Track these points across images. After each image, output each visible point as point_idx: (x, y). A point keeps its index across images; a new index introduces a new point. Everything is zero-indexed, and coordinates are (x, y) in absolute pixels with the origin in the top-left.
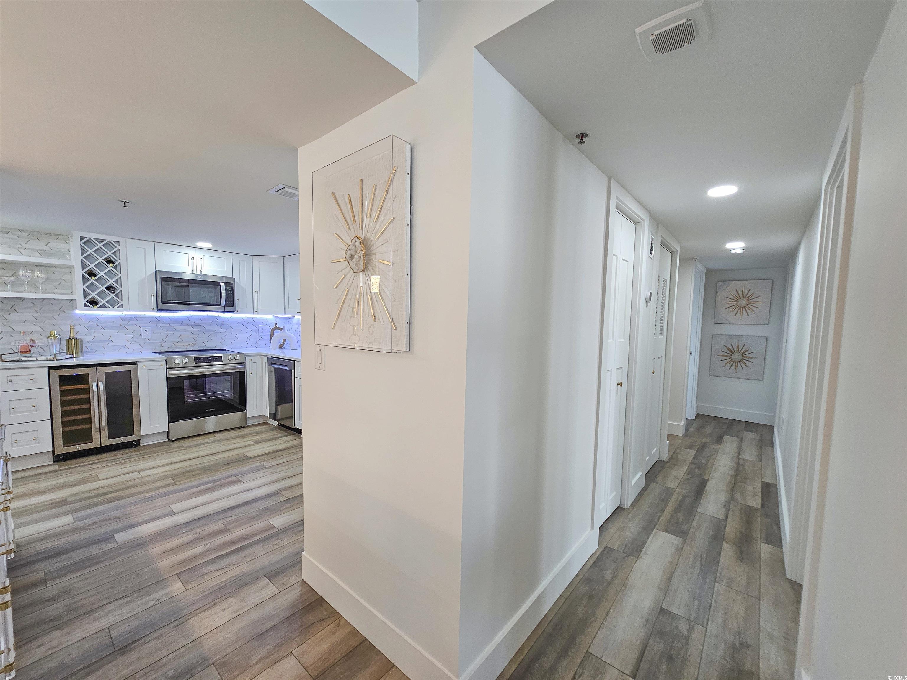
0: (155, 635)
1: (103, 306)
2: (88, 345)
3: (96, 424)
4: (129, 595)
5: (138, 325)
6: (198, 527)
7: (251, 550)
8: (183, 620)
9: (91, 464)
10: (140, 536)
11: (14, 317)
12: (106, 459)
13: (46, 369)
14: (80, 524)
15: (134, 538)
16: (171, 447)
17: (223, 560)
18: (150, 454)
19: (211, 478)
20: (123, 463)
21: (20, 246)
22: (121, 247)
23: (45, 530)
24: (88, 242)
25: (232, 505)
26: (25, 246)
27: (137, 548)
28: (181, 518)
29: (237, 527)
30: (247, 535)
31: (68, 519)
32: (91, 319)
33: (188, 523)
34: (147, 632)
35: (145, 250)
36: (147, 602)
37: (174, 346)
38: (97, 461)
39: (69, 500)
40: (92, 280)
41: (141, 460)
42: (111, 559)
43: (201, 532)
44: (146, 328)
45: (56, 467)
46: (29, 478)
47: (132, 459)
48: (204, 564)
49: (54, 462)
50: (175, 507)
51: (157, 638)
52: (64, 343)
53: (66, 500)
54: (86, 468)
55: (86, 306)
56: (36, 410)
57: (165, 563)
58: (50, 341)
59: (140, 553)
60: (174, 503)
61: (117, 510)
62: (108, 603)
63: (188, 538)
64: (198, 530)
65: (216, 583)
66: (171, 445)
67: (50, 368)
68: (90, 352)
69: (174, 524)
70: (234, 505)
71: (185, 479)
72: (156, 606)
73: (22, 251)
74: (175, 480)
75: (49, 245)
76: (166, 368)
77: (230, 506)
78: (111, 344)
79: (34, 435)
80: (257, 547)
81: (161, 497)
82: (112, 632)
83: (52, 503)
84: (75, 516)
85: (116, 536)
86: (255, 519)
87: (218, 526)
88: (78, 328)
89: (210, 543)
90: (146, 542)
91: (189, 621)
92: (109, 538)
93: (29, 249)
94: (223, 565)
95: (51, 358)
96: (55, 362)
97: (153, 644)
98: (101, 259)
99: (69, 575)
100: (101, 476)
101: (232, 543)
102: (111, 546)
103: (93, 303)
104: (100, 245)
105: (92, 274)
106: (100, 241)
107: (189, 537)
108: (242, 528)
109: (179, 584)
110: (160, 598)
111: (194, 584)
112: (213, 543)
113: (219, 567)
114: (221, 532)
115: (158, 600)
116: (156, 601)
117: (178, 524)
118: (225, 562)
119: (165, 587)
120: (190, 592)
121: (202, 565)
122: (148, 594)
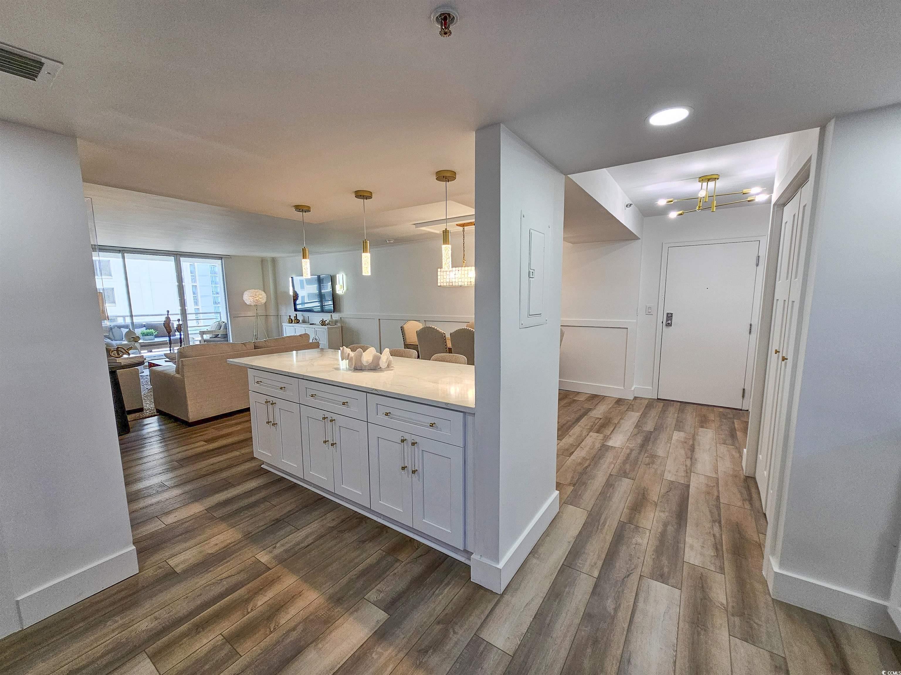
0: (262, 528)
4: (302, 549)
8: (247, 536)
34: (269, 529)
36: (283, 545)
43: (268, 632)
51: (259, 527)
57: (289, 581)
64: (276, 635)
72: (273, 543)
82: (293, 528)
87: (248, 649)
94: (225, 583)
107: (282, 622)
109: (263, 560)
110: (275, 549)
111: (250, 561)
112: (245, 613)
113: (229, 580)
114: (238, 636)
115: (275, 548)
116: (276, 546)
117: (313, 645)
118: (223, 586)
119: (275, 557)
120: (251, 555)
121: (249, 580)
122: (286, 551)
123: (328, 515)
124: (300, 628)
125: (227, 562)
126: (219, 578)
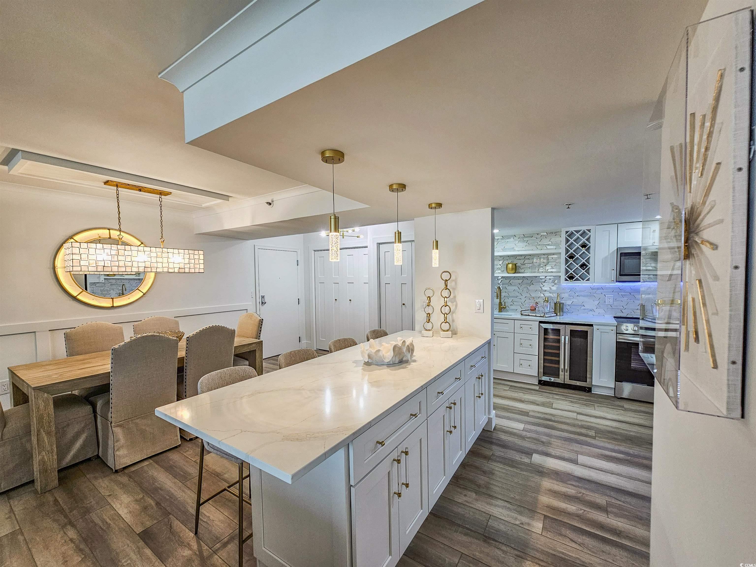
0: (504, 548)
1: (577, 280)
2: (568, 307)
3: (562, 366)
4: (513, 504)
5: (603, 294)
6: (586, 489)
7: (614, 551)
8: (524, 557)
9: (555, 394)
10: (546, 465)
11: (532, 288)
12: (565, 394)
13: (538, 323)
14: (524, 433)
15: (541, 464)
16: (613, 402)
17: (583, 535)
18: (593, 403)
19: (627, 450)
20: (572, 402)
21: (537, 244)
22: (592, 234)
23: (509, 427)
24: (571, 235)
25: (628, 489)
26: (539, 243)
27: (537, 473)
28: (579, 471)
29: (616, 515)
30: (621, 532)
31: (521, 426)
32: (572, 289)
33: (580, 479)
34: (502, 540)
35: (609, 233)
36: (516, 519)
37: (633, 313)
38: (559, 393)
39: (530, 414)
40: (571, 261)
41: (585, 405)
42: (522, 470)
43: (584, 495)
44: (610, 296)
45: (537, 388)
46: (523, 390)
47: (580, 401)
48: (567, 525)
49: (539, 384)
50: (582, 459)
51: (504, 552)
52: (553, 305)
53: (528, 413)
54: (551, 396)
55: (566, 280)
56: (532, 348)
57: (545, 499)
58: (545, 304)
59: (537, 478)
60: (582, 454)
61: (547, 436)
62: (501, 499)
63: (571, 491)
64: (583, 491)
65: (564, 551)
66: (614, 401)
67: (541, 322)
68: (569, 313)
69: (570, 472)
70: (630, 490)
71: (604, 438)
72: (518, 527)
73: (537, 246)
74: (596, 435)
75: (551, 241)
76: (617, 333)
77: (626, 489)
78: (583, 308)
79: (529, 363)
80: (621, 552)
81: (578, 443)
82: (490, 521)
83: (521, 411)
84: (526, 427)
85: (534, 455)
86: (640, 521)
87: (601, 500)
88: (563, 295)
89: (584, 511)
90: (545, 473)
91: (526, 561)
92: (529, 453)
93: (541, 245)
94: (579, 540)
95: (542, 315)
96: (544, 318)
97: (499, 552)
98: (578, 245)
99: (499, 463)
100: (554, 406)
101: (601, 526)
102: (526, 460)
103: (571, 277)
104: (578, 235)
105: (571, 257)
106: (577, 232)
107: (573, 491)
108: (622, 520)
109: (540, 525)
110: (524, 523)
111: (549, 535)
112: (586, 512)
113: (575, 539)
114: (600, 508)
115: (522, 524)
116: (520, 524)
117: (573, 475)
118: (583, 539)
119: (532, 518)
120: (542, 539)
121: (565, 524)
122: (521, 513)
123: (460, 501)
124: (569, 482)
125: (563, 553)
126: (580, 548)
